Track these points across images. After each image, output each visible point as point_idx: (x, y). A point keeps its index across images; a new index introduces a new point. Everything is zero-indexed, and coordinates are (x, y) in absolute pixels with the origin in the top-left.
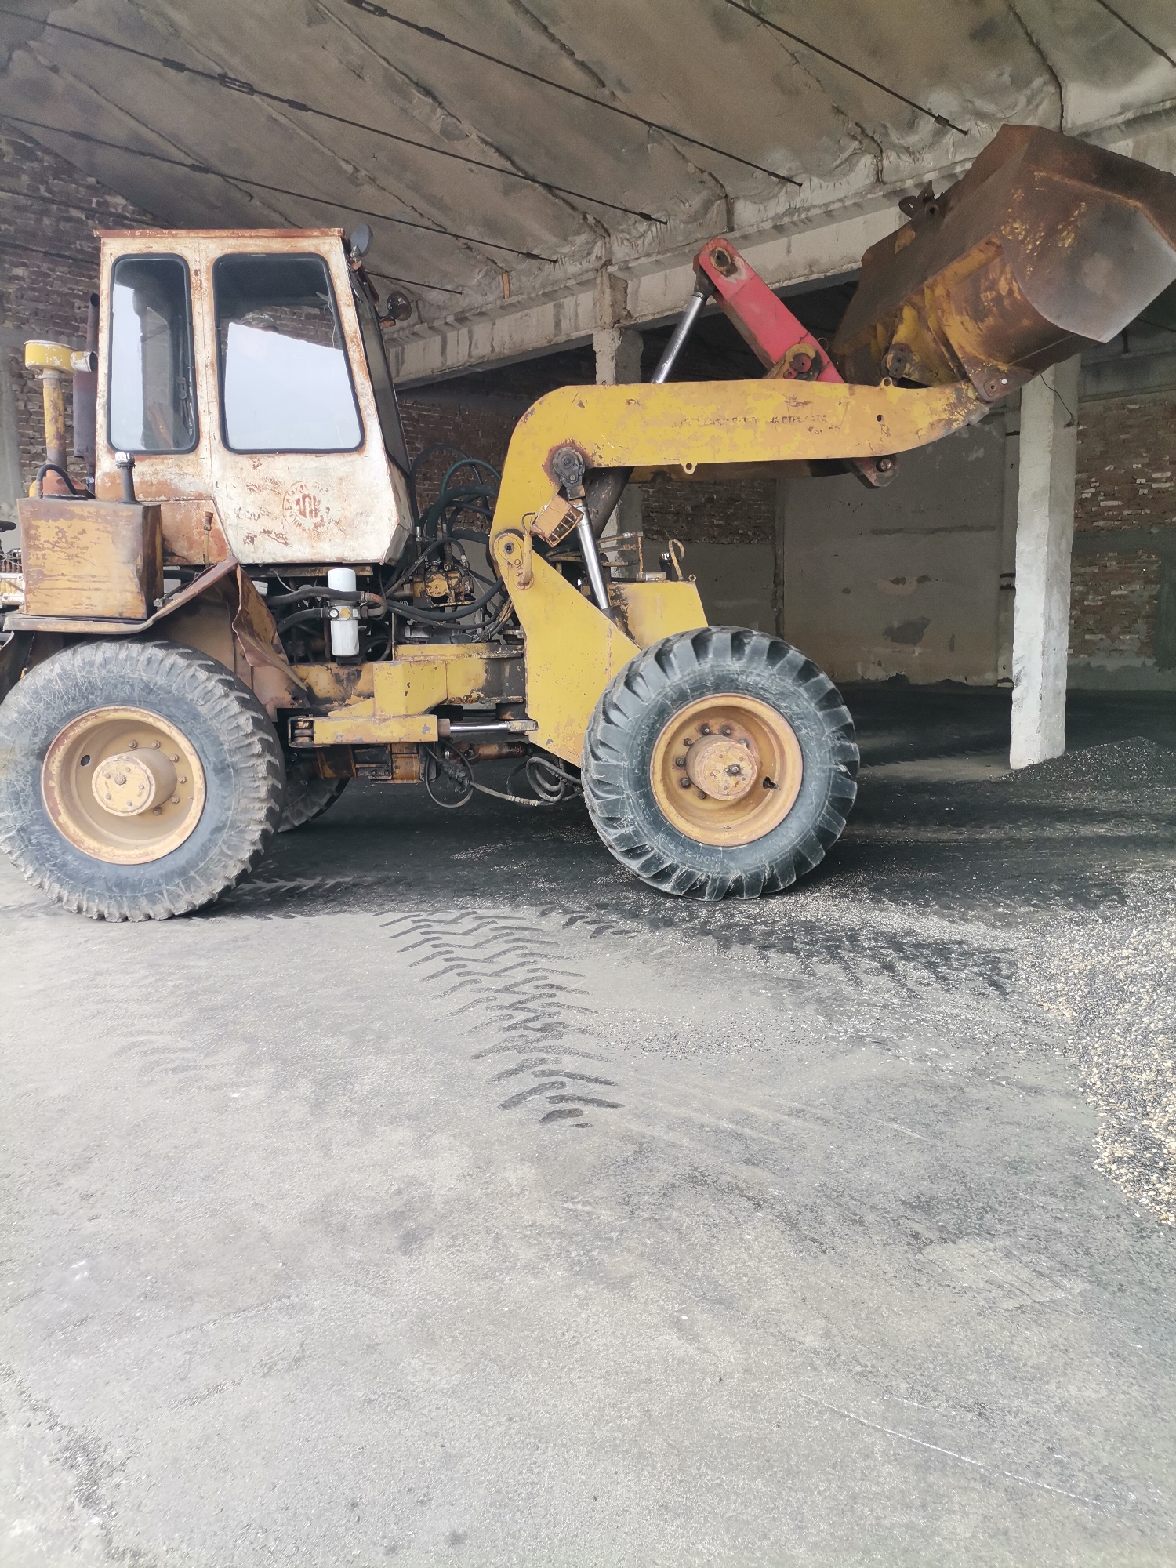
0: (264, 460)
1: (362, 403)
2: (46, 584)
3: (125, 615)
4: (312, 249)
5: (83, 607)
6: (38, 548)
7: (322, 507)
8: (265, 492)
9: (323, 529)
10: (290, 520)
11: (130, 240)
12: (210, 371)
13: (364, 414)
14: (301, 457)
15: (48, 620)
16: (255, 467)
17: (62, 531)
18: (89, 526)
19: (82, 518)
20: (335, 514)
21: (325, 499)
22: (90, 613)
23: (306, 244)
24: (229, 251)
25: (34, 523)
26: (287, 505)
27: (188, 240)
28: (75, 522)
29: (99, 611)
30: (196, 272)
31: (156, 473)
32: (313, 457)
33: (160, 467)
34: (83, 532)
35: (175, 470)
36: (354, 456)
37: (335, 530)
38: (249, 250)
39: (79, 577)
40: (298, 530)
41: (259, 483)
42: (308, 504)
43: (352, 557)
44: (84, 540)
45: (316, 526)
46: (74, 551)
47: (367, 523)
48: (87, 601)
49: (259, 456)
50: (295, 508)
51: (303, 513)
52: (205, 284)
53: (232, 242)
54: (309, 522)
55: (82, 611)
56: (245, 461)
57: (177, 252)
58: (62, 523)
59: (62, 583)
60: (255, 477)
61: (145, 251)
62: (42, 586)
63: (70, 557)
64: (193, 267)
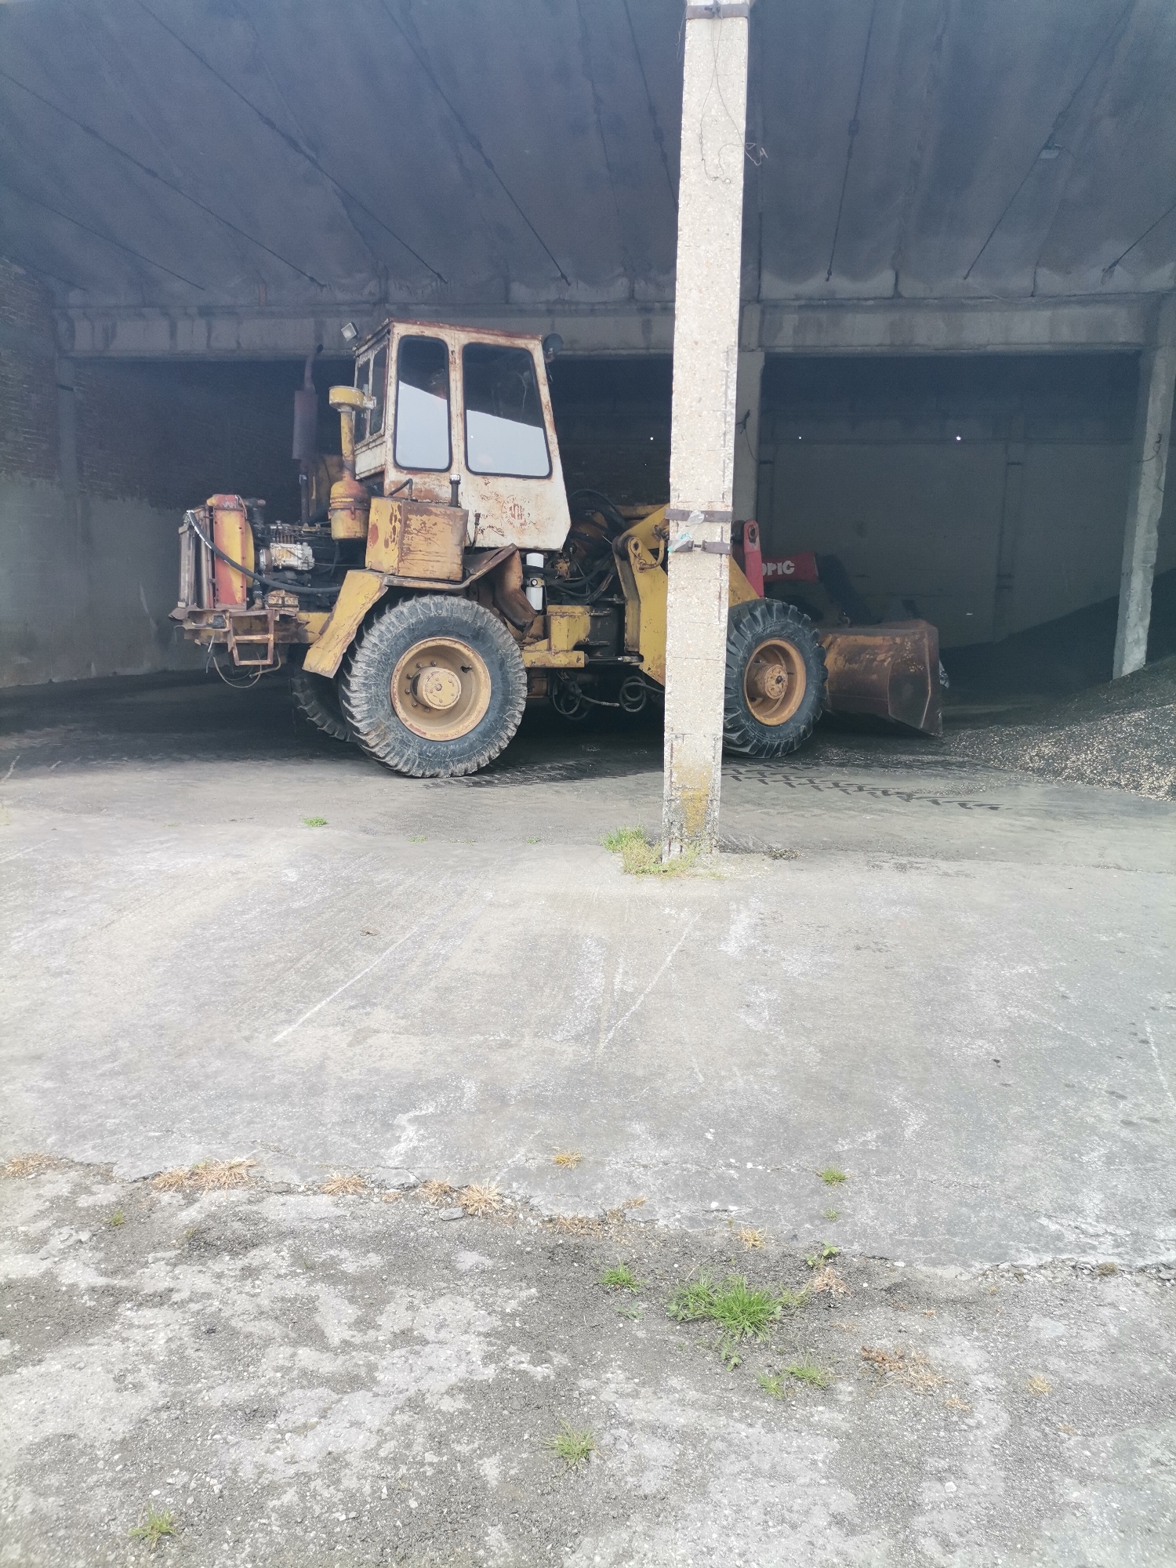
0: (491, 480)
1: (551, 448)
2: (410, 556)
3: (451, 578)
4: (523, 346)
5: (428, 572)
6: (410, 533)
7: (525, 513)
8: (491, 501)
9: (526, 527)
10: (506, 520)
11: (410, 326)
12: (460, 419)
13: (552, 455)
14: (514, 479)
15: (409, 579)
16: (486, 484)
17: (424, 523)
18: (439, 520)
19: (436, 515)
20: (533, 518)
21: (527, 508)
22: (433, 576)
23: (520, 343)
24: (473, 341)
25: (410, 516)
26: (504, 510)
27: (448, 331)
28: (432, 517)
29: (437, 575)
30: (452, 352)
31: (425, 484)
32: (521, 480)
33: (427, 480)
34: (435, 524)
35: (436, 482)
36: (546, 482)
37: (533, 528)
38: (486, 341)
39: (430, 553)
40: (511, 527)
41: (488, 495)
42: (517, 510)
43: (543, 546)
44: (435, 529)
45: (522, 525)
46: (429, 536)
47: (552, 525)
48: (431, 569)
49: (488, 477)
50: (509, 513)
51: (513, 516)
52: (457, 361)
53: (475, 335)
54: (517, 522)
55: (428, 575)
56: (479, 479)
57: (440, 337)
58: (425, 518)
59: (419, 556)
60: (485, 491)
61: (420, 334)
62: (409, 557)
63: (426, 539)
64: (450, 349)
